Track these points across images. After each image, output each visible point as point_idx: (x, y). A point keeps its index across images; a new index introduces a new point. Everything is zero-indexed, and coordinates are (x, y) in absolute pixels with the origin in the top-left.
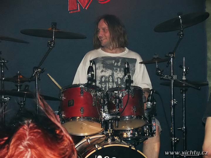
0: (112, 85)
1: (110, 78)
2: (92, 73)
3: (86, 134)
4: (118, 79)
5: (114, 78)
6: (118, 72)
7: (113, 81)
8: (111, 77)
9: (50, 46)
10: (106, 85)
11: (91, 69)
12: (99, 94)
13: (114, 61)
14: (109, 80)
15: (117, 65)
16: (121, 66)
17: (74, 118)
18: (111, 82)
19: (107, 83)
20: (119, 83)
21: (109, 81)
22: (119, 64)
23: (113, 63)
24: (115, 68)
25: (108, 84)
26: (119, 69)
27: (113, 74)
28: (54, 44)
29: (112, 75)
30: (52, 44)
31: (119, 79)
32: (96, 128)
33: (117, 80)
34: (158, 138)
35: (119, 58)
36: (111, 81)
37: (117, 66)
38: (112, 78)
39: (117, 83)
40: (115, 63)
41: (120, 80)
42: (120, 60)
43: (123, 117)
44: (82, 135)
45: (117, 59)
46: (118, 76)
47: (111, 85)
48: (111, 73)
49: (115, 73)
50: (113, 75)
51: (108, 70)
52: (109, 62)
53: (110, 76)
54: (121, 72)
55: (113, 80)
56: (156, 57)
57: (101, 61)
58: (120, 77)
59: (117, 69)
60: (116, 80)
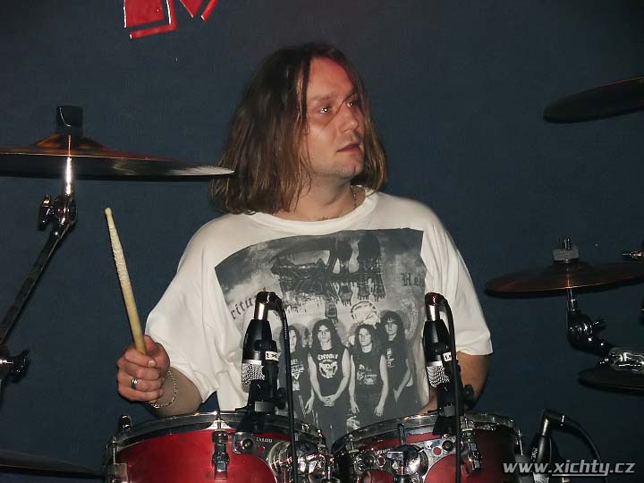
0: (335, 364)
1: (320, 335)
2: (270, 355)
4: (357, 333)
5: (340, 332)
6: (355, 300)
7: (337, 347)
8: (323, 328)
9: (50, 227)
10: (306, 366)
11: (259, 337)
13: (328, 252)
14: (317, 342)
15: (344, 270)
16: (361, 270)
18: (327, 352)
19: (310, 359)
20: (367, 349)
21: (316, 350)
22: (353, 264)
23: (326, 261)
24: (337, 287)
25: (317, 362)
26: (355, 288)
27: (332, 312)
28: (71, 216)
29: (330, 320)
30: (62, 215)
31: (363, 331)
33: (357, 340)
35: (349, 235)
36: (326, 346)
37: (345, 275)
38: (328, 334)
39: (356, 350)
40: (332, 262)
41: (368, 338)
42: (355, 245)
45: (338, 245)
46: (358, 320)
47: (331, 367)
48: (322, 310)
49: (339, 306)
50: (336, 318)
51: (306, 299)
52: (303, 261)
53: (319, 323)
54: (367, 297)
55: (335, 339)
56: (564, 256)
57: (268, 260)
58: (366, 322)
59: (346, 290)
60: (352, 340)
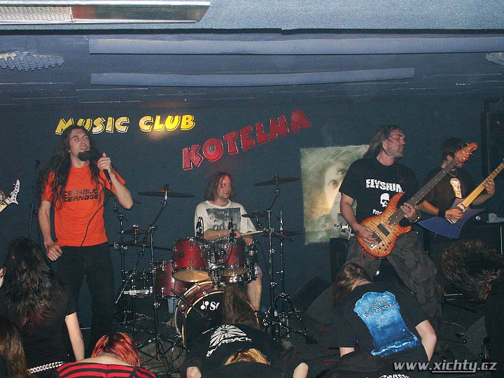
3: (196, 281)
12: (206, 246)
15: (226, 215)
17: (185, 268)
23: (223, 214)
24: (225, 218)
32: (205, 275)
34: (260, 283)
35: (227, 209)
42: (228, 211)
43: (227, 266)
44: (192, 281)
